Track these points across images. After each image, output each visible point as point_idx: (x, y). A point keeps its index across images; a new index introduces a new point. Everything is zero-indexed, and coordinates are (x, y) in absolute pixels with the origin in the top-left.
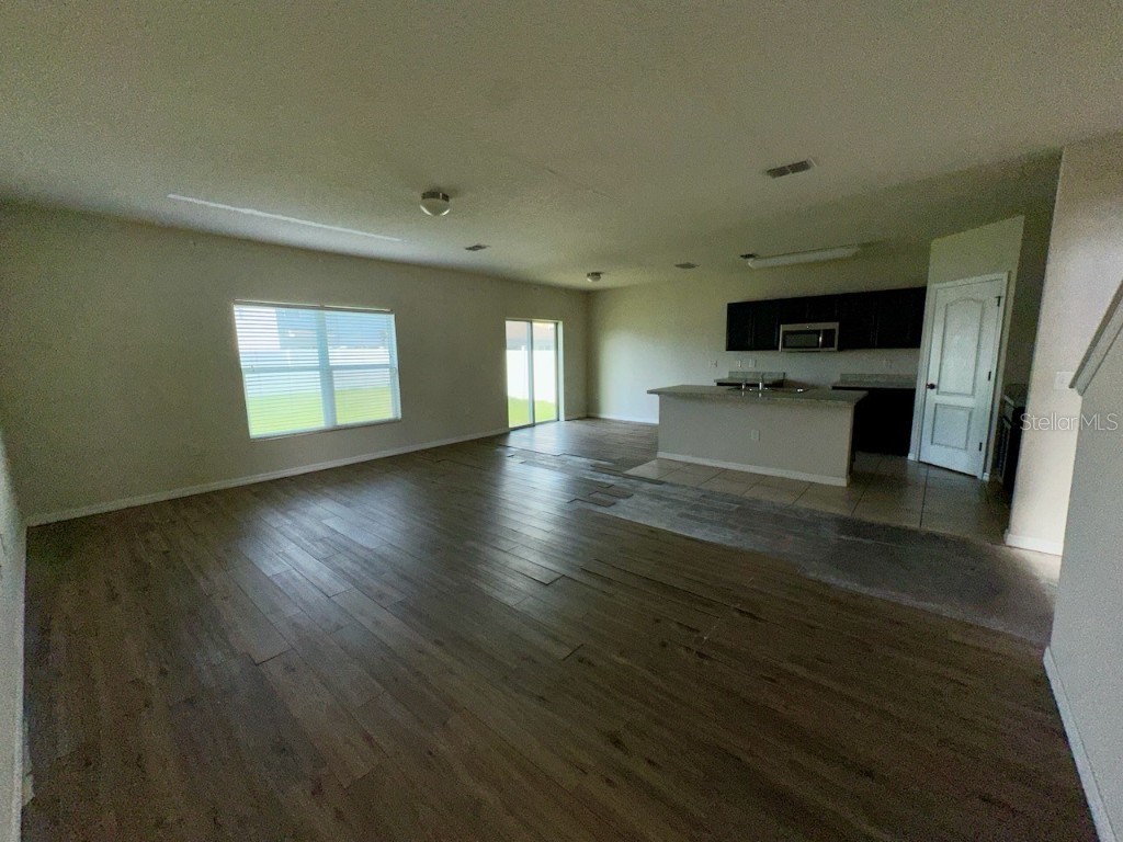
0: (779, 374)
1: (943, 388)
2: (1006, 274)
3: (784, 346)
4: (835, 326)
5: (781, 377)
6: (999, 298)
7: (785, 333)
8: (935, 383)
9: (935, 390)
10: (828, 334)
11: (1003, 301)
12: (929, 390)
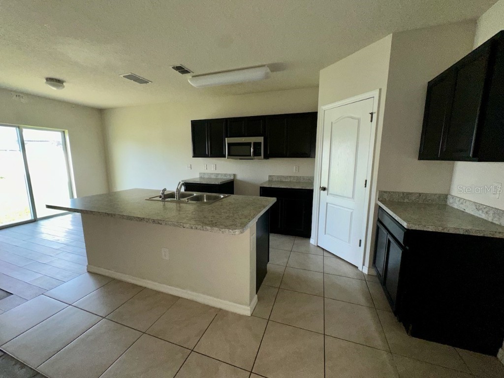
0: (230, 175)
1: (331, 190)
2: (378, 90)
3: (229, 155)
4: (261, 139)
5: (232, 178)
6: (372, 114)
7: (229, 144)
8: (326, 186)
9: (326, 192)
10: (257, 145)
11: (375, 116)
12: (322, 191)
